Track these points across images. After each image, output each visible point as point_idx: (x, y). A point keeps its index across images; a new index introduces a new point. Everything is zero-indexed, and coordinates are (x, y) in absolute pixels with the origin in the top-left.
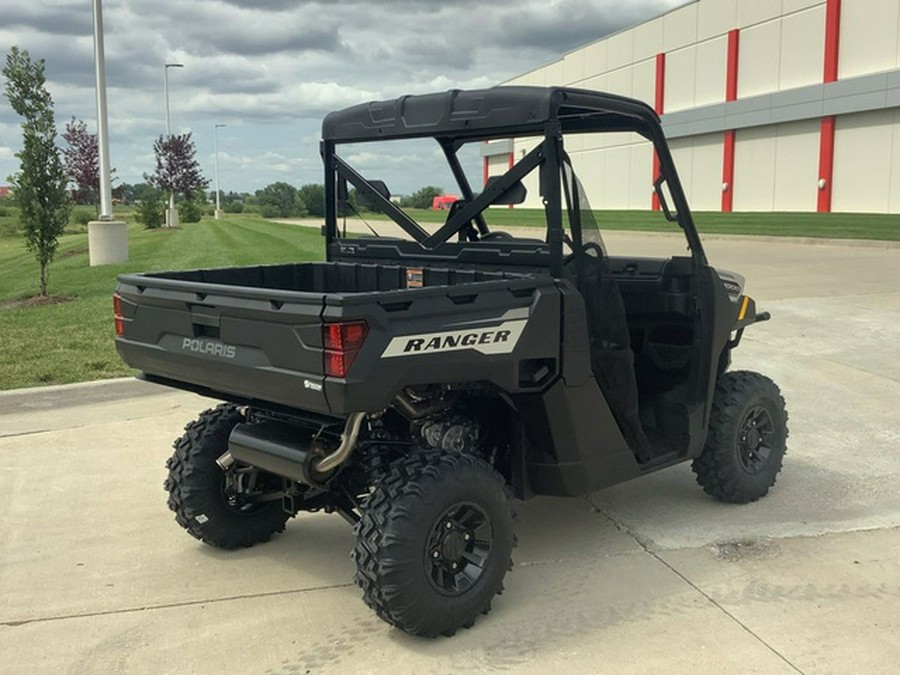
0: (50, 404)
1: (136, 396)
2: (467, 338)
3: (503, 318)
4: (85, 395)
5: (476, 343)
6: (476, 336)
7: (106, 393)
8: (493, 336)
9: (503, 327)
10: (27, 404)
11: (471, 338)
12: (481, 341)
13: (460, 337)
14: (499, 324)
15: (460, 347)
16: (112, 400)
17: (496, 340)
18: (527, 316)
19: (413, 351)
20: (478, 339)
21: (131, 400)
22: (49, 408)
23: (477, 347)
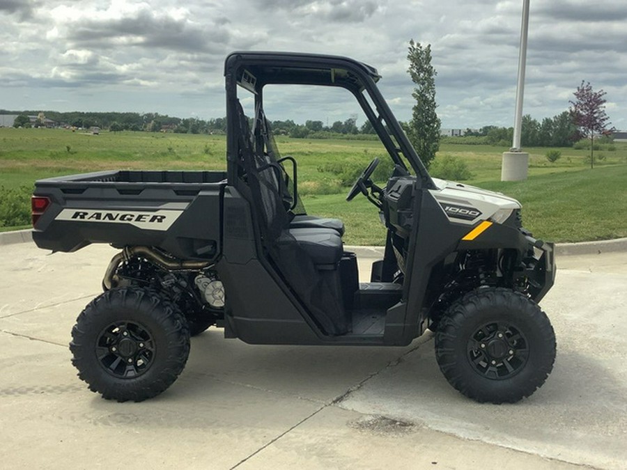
2: (125, 216)
3: (161, 207)
5: (133, 220)
6: (133, 216)
8: (149, 218)
9: (159, 213)
11: (129, 217)
12: (138, 220)
13: (118, 215)
15: (117, 221)
17: (152, 221)
19: (78, 219)
20: (134, 218)
23: (134, 223)
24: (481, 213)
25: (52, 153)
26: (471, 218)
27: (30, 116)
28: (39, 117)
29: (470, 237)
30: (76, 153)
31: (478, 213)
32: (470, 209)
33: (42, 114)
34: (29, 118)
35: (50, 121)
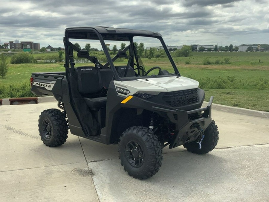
0: (226, 111)
1: (247, 115)
3: (50, 83)
4: (234, 111)
7: (240, 112)
8: (48, 86)
9: (50, 84)
10: (222, 109)
12: (46, 86)
13: (43, 84)
14: (49, 83)
15: (43, 86)
16: (241, 114)
17: (49, 87)
18: (55, 83)
19: (36, 85)
20: (45, 86)
21: (245, 116)
22: (226, 112)
23: (45, 87)
24: (130, 92)
25: (252, 63)
26: (126, 94)
27: (253, 47)
28: (258, 47)
29: (124, 102)
30: (263, 62)
31: (129, 92)
32: (126, 90)
33: (260, 45)
34: (253, 48)
35: (263, 48)
